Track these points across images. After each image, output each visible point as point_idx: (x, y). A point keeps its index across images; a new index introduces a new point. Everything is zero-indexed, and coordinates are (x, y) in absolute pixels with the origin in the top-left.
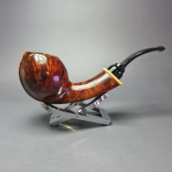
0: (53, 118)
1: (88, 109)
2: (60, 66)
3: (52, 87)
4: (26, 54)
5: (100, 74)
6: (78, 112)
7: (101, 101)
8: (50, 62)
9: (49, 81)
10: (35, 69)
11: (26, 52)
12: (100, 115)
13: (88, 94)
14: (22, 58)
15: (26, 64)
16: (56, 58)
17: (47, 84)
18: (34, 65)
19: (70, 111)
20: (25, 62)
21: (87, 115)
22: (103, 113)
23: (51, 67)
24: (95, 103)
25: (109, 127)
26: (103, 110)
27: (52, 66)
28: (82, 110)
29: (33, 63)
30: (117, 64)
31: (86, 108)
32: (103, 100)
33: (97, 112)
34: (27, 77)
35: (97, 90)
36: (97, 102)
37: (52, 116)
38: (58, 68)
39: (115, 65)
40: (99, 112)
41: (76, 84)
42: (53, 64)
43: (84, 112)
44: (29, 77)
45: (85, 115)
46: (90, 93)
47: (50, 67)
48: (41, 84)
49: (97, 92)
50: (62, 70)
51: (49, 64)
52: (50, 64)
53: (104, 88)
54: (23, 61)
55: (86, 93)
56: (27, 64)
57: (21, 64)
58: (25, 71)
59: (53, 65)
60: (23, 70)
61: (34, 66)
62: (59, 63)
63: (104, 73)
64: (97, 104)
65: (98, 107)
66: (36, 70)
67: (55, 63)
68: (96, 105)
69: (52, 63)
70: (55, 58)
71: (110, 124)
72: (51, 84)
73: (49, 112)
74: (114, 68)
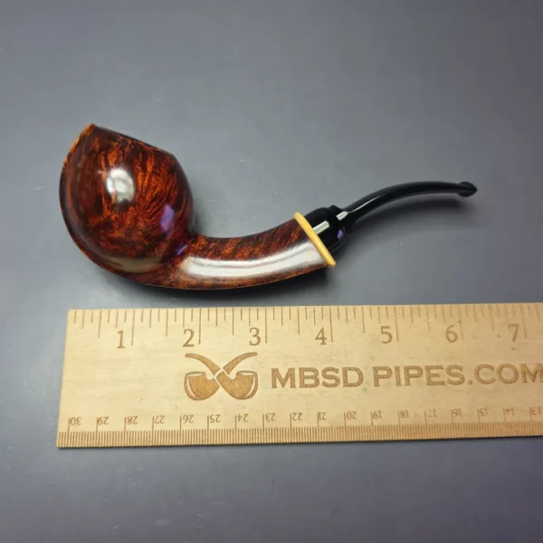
2: (174, 180)
4: (89, 130)
8: (149, 164)
9: (134, 214)
10: (104, 176)
11: (91, 127)
17: (128, 222)
18: (103, 163)
20: (81, 152)
23: (148, 177)
27: (150, 177)
29: (103, 158)
38: (167, 184)
42: (156, 172)
47: (145, 176)
48: (113, 217)
50: (176, 193)
51: (145, 170)
52: (148, 169)
54: (79, 149)
57: (70, 156)
59: (154, 173)
61: (104, 167)
62: (173, 174)
67: (160, 170)
69: (154, 167)
70: (166, 158)
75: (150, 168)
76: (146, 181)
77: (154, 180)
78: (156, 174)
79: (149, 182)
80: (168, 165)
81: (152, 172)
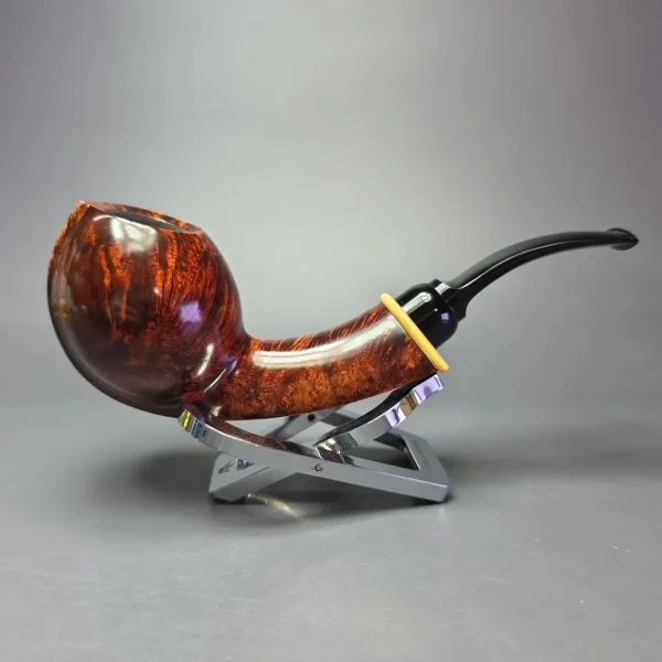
0: (221, 471)
1: (362, 437)
2: (208, 273)
3: (167, 357)
4: (80, 212)
5: (369, 314)
6: (321, 450)
7: (413, 409)
8: (170, 256)
9: (157, 332)
10: (107, 282)
11: (83, 206)
12: (407, 463)
13: (310, 393)
14: (66, 227)
15: (76, 255)
16: (197, 240)
17: (148, 344)
18: (104, 262)
19: (292, 443)
20: (71, 244)
21: (357, 460)
22: (419, 452)
23: (170, 276)
24: (388, 414)
25: (441, 510)
26: (418, 442)
27: (174, 275)
28: (338, 442)
29: (102, 253)
30: (437, 283)
31: (354, 433)
32: (419, 401)
33: (397, 451)
34: (75, 309)
35: (346, 380)
36: (395, 412)
37: (220, 463)
38: (198, 281)
39: (430, 288)
40: (402, 450)
41: (268, 347)
42: (181, 266)
43: (343, 450)
44: (84, 307)
45: (349, 461)
46: (319, 388)
47: (165, 275)
48: (126, 339)
49: (346, 386)
50: (213, 291)
51: (165, 265)
52: (170, 264)
53: (374, 375)
54: (68, 240)
55: (303, 390)
56: (78, 257)
57: (57, 250)
58: (70, 282)
59: (179, 267)
60: (63, 278)
61: (105, 268)
62: (206, 264)
63: (382, 312)
64: (397, 418)
65: (402, 428)
66: (111, 285)
67: (187, 263)
68: (393, 423)
69: (178, 260)
70: (194, 242)
71: (448, 499)
72: (165, 344)
73: (206, 447)
74: (425, 297)
75: (171, 262)
76: (169, 282)
77: (179, 278)
78: (182, 269)
79: (172, 283)
80: (199, 252)
81: (176, 266)
